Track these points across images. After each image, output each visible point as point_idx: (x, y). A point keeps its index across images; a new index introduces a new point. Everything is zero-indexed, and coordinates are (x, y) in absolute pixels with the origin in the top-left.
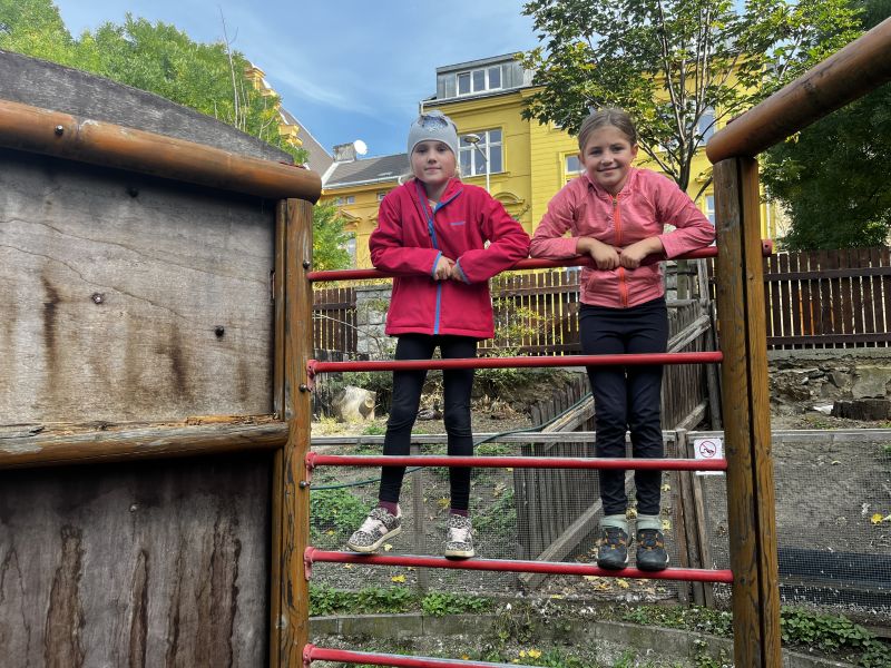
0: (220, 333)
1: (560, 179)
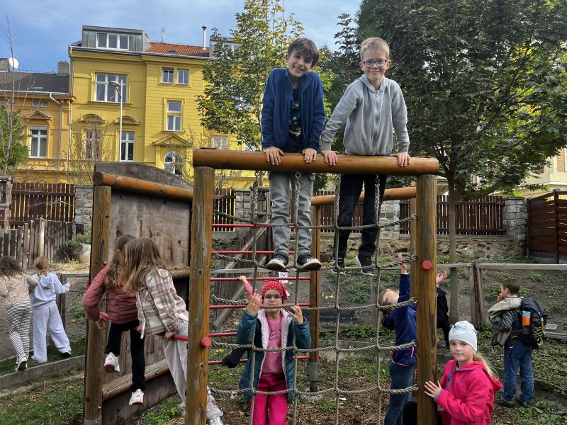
1: (163, 114)
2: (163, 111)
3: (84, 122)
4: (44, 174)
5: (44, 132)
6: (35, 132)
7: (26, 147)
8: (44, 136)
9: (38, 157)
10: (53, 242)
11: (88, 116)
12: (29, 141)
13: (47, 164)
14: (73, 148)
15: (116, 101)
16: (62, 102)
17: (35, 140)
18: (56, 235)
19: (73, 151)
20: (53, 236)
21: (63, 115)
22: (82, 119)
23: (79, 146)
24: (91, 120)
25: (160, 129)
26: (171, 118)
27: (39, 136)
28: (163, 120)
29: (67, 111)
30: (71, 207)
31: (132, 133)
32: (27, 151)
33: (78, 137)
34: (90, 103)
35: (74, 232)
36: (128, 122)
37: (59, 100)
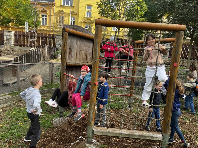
0: (89, 54)
1: (85, 10)
2: (85, 9)
3: (59, 13)
4: (46, 31)
5: (46, 16)
6: (43, 16)
7: (40, 21)
8: (46, 18)
9: (44, 25)
10: (49, 53)
11: (60, 11)
12: (41, 19)
13: (47, 28)
14: (55, 22)
15: (69, 5)
16: (52, 5)
17: (43, 19)
18: (50, 51)
19: (55, 23)
20: (49, 51)
21: (52, 10)
22: (58, 12)
23: (57, 21)
24: (61, 12)
25: (84, 16)
26: (88, 12)
27: (44, 18)
28: (85, 13)
29: (53, 9)
30: (55, 42)
31: (74, 17)
32: (41, 22)
33: (57, 18)
34: (61, 6)
35: (56, 50)
36: (73, 13)
37: (51, 5)
